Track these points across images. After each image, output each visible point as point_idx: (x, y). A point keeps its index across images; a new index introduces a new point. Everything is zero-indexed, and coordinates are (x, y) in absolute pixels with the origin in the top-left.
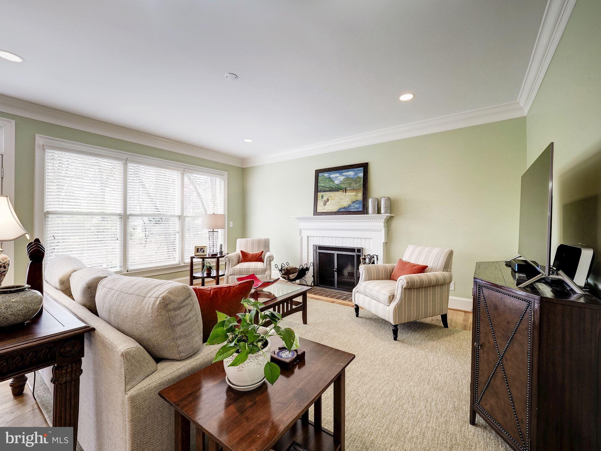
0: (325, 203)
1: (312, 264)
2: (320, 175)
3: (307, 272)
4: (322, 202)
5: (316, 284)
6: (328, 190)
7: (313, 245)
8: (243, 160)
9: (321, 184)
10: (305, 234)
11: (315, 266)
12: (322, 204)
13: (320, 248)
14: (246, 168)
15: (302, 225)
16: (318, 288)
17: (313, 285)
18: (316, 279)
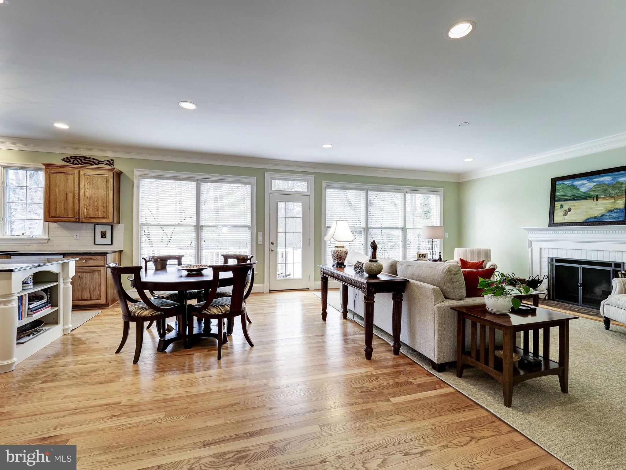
0: (565, 213)
1: (546, 277)
2: (558, 183)
3: (539, 284)
4: (561, 212)
5: (551, 298)
6: (570, 198)
7: (548, 257)
8: (459, 175)
9: (559, 193)
10: (536, 247)
11: (551, 279)
12: (561, 214)
13: (558, 260)
14: (462, 182)
15: (532, 236)
16: (555, 302)
17: (547, 298)
18: (551, 293)
